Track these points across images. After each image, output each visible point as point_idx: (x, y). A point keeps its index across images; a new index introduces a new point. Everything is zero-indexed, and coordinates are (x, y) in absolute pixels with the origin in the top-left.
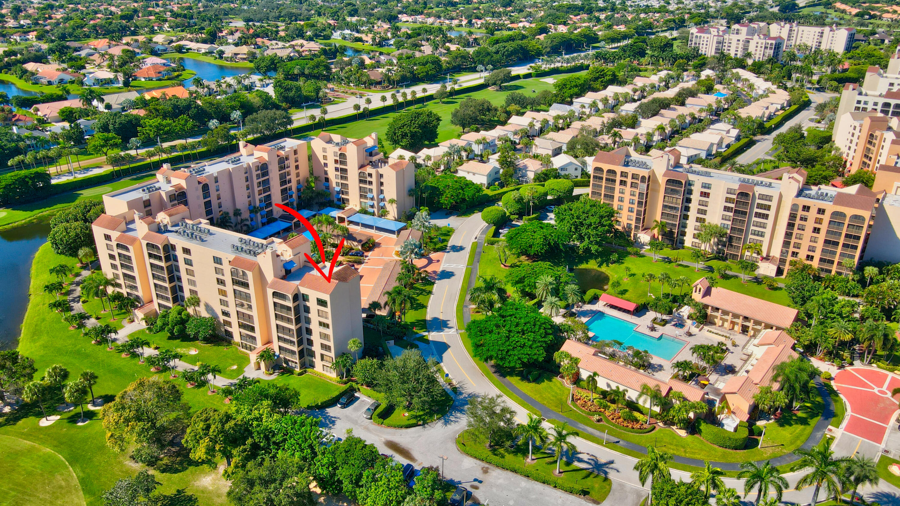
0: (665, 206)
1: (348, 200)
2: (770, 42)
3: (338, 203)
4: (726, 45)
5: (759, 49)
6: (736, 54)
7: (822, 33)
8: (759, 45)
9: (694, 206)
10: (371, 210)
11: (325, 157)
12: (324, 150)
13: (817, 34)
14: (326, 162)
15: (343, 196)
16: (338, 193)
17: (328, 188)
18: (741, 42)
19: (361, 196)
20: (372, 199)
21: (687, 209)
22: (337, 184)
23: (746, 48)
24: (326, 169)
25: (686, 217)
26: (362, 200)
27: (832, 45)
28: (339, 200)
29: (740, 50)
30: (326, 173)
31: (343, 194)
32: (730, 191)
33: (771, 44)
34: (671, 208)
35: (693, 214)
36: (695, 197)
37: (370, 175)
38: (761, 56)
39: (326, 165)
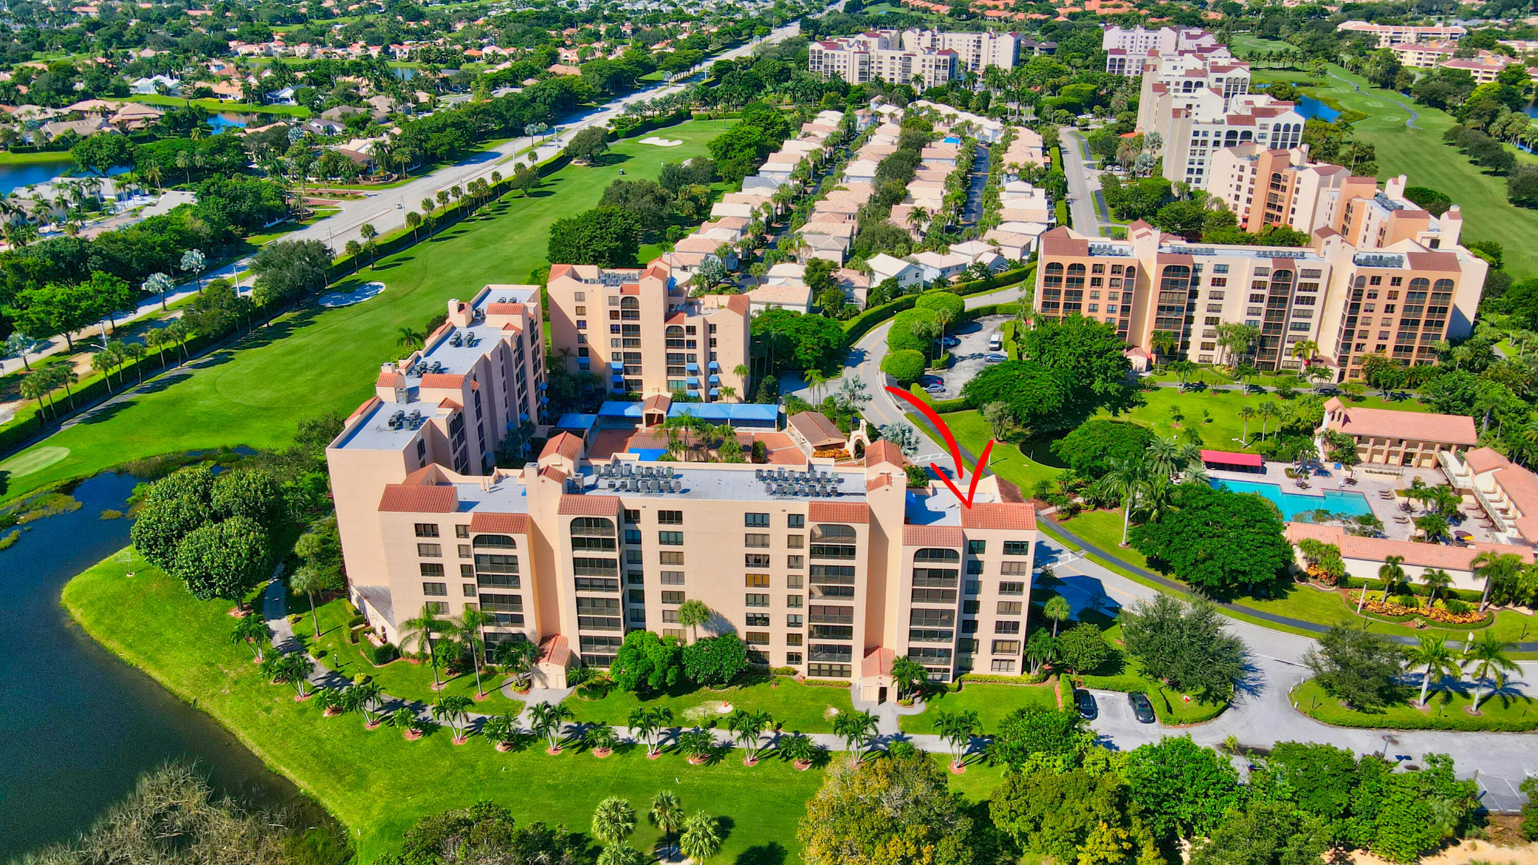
0: (1161, 308)
1: (639, 383)
2: (942, 57)
3: (619, 391)
4: (875, 65)
5: (927, 69)
6: (892, 79)
7: (979, 42)
8: (927, 64)
9: (1202, 302)
10: (692, 393)
11: (580, 311)
12: (580, 296)
13: (971, 43)
14: (581, 318)
15: (627, 377)
16: (617, 372)
17: (585, 367)
18: (897, 61)
19: (669, 371)
20: (694, 373)
21: (1191, 307)
22: (616, 357)
23: (906, 69)
24: (582, 331)
25: (1190, 320)
26: (670, 378)
27: (996, 59)
28: (618, 385)
29: (897, 72)
30: (582, 339)
31: (627, 373)
32: (1260, 272)
33: (945, 61)
34: (1171, 309)
35: (1200, 314)
36: (1204, 288)
37: (691, 330)
38: (932, 80)
39: (582, 324)
